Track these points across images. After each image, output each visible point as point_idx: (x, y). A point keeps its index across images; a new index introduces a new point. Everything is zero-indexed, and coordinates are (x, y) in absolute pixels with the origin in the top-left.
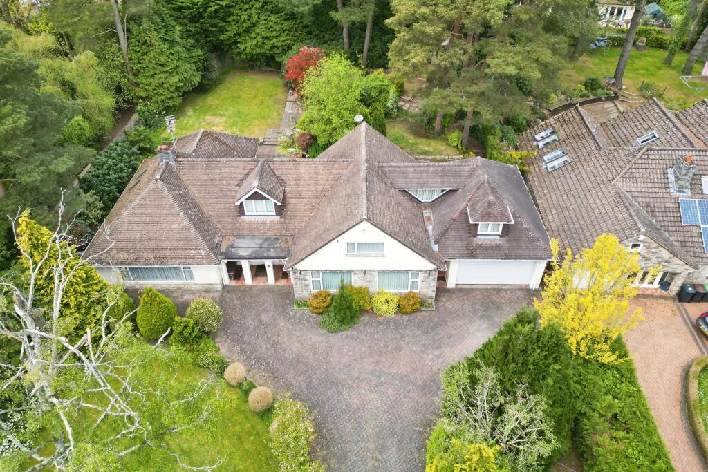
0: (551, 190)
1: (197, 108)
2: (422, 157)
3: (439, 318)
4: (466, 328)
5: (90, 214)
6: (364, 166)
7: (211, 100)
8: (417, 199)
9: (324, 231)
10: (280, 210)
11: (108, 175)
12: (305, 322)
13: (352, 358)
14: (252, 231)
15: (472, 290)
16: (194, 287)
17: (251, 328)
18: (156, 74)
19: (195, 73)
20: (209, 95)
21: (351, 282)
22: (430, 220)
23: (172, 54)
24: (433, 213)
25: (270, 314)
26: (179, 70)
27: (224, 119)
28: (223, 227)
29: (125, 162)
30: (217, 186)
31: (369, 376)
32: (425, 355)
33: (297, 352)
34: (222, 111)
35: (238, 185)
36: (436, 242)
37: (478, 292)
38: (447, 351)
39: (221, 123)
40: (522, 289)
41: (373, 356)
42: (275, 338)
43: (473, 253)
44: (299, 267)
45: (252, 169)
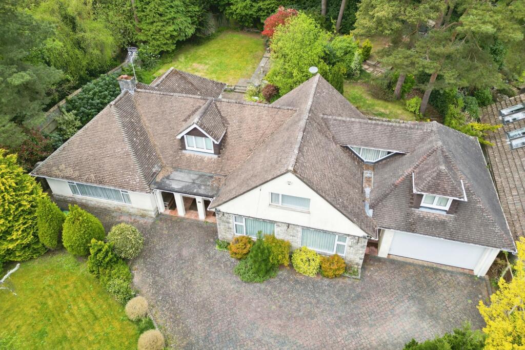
0: (514, 168)
1: (189, 56)
2: (376, 118)
3: (362, 289)
4: (391, 308)
5: (68, 130)
6: (306, 116)
7: (202, 51)
8: (359, 158)
9: (252, 176)
10: (219, 149)
11: (93, 99)
12: (222, 265)
13: (259, 315)
14: (189, 165)
15: (406, 263)
16: (131, 210)
17: (170, 260)
18: (155, 22)
19: (189, 26)
20: (201, 47)
21: (274, 233)
22: (370, 181)
23: (172, 7)
24: (374, 175)
25: (191, 250)
26: (176, 21)
27: (207, 67)
28: (165, 158)
29: (111, 91)
30: (166, 119)
31: (272, 340)
32: (338, 330)
33: (205, 296)
34: (207, 60)
35: (185, 120)
36: (372, 207)
37: (412, 268)
38: (365, 330)
39: (203, 70)
40: (465, 274)
41: (281, 319)
42: (189, 276)
43: (411, 226)
44: (223, 208)
45: (200, 107)
